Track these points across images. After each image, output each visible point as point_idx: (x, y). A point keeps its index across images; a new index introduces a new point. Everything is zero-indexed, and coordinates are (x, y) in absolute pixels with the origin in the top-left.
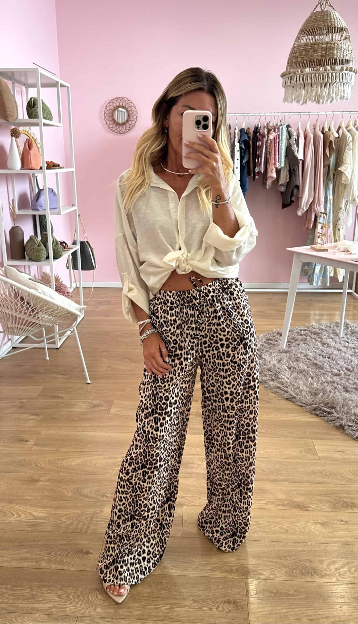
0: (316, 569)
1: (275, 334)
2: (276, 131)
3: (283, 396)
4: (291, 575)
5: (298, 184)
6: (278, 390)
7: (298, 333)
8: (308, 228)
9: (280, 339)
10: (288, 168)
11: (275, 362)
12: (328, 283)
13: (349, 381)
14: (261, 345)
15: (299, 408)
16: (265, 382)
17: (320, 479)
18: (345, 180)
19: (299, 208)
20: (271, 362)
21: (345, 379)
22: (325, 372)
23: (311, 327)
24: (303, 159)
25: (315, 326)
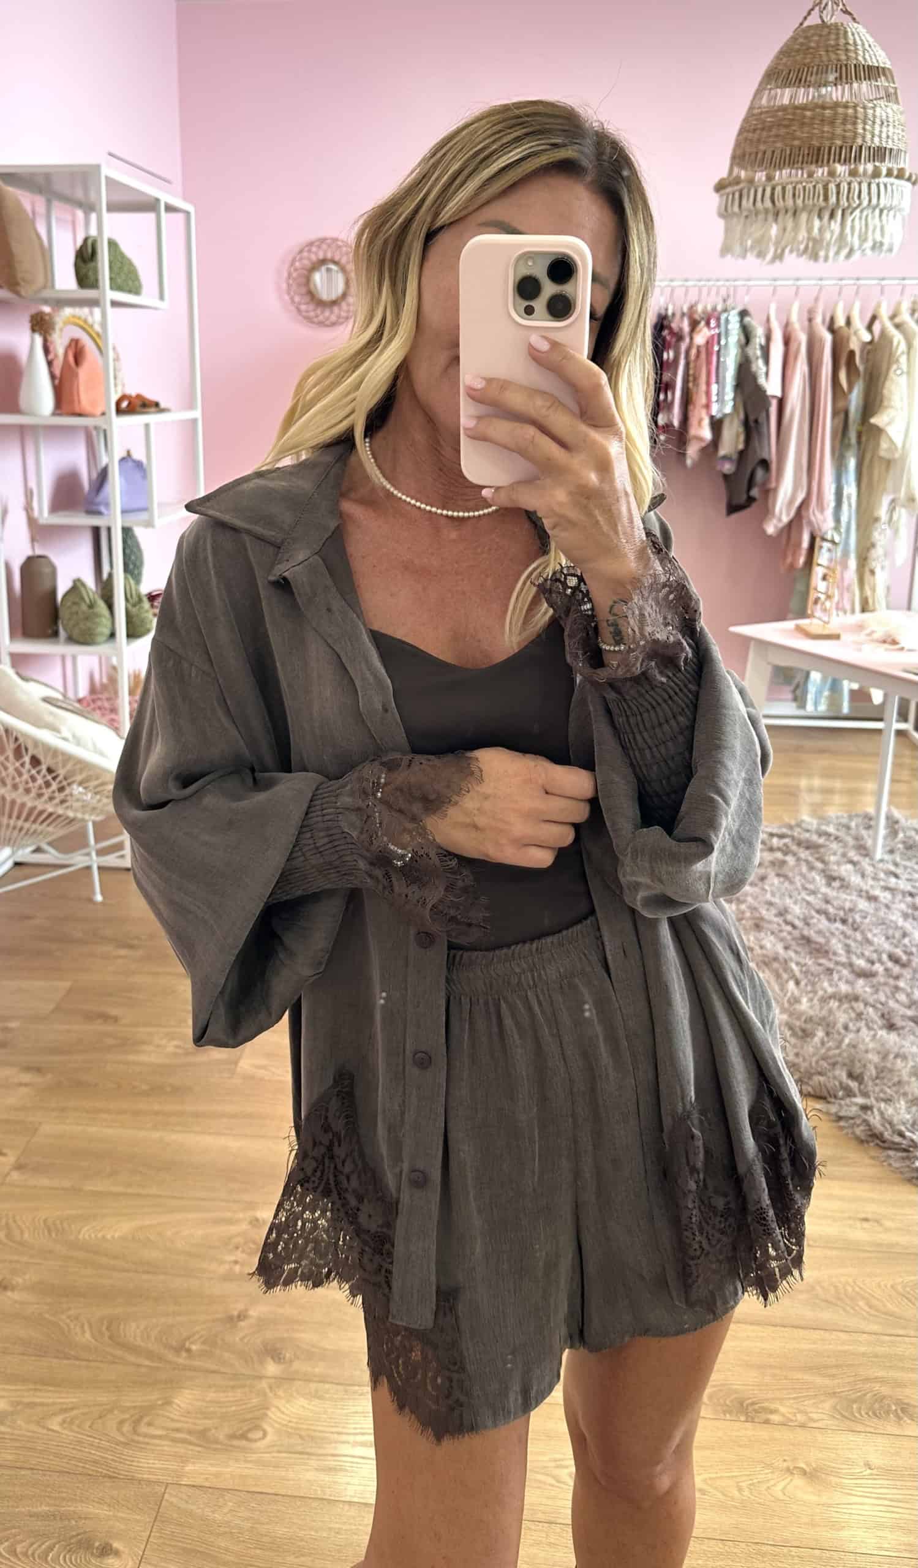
2: (713, 325)
5: (767, 457)
8: (794, 564)
10: (742, 416)
12: (846, 704)
18: (889, 449)
19: (770, 517)
21: (887, 990)
22: (831, 965)
23: (799, 825)
24: (779, 394)
25: (809, 823)
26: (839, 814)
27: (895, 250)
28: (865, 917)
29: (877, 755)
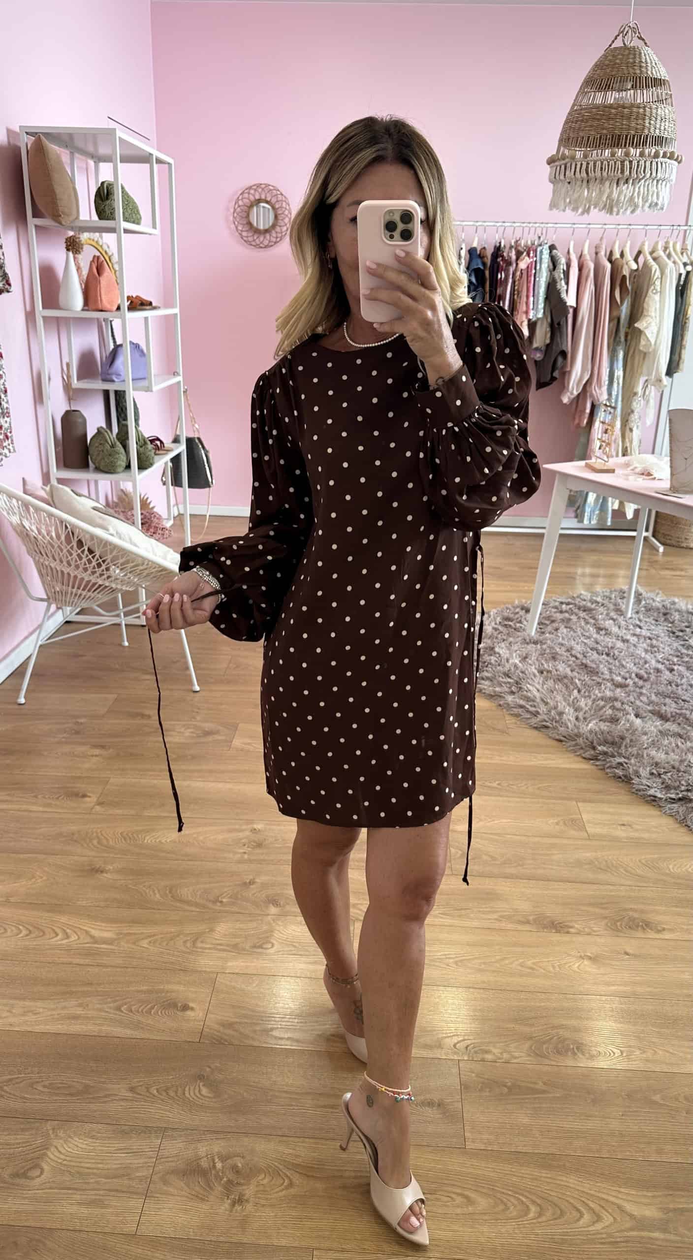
0: (582, 1044)
1: (518, 610)
2: (531, 255)
3: (529, 721)
4: (538, 1053)
5: (564, 349)
6: (520, 710)
7: (556, 607)
8: (579, 424)
9: (525, 619)
10: (549, 320)
11: (517, 661)
12: (609, 520)
13: (641, 698)
14: (494, 628)
15: (555, 743)
16: (500, 696)
17: (590, 876)
18: (645, 345)
19: (565, 391)
20: (511, 661)
21: (635, 695)
22: (601, 681)
23: (578, 597)
24: (575, 306)
25: (586, 596)
26: (604, 590)
27: (665, 208)
28: (621, 652)
29: (631, 553)
